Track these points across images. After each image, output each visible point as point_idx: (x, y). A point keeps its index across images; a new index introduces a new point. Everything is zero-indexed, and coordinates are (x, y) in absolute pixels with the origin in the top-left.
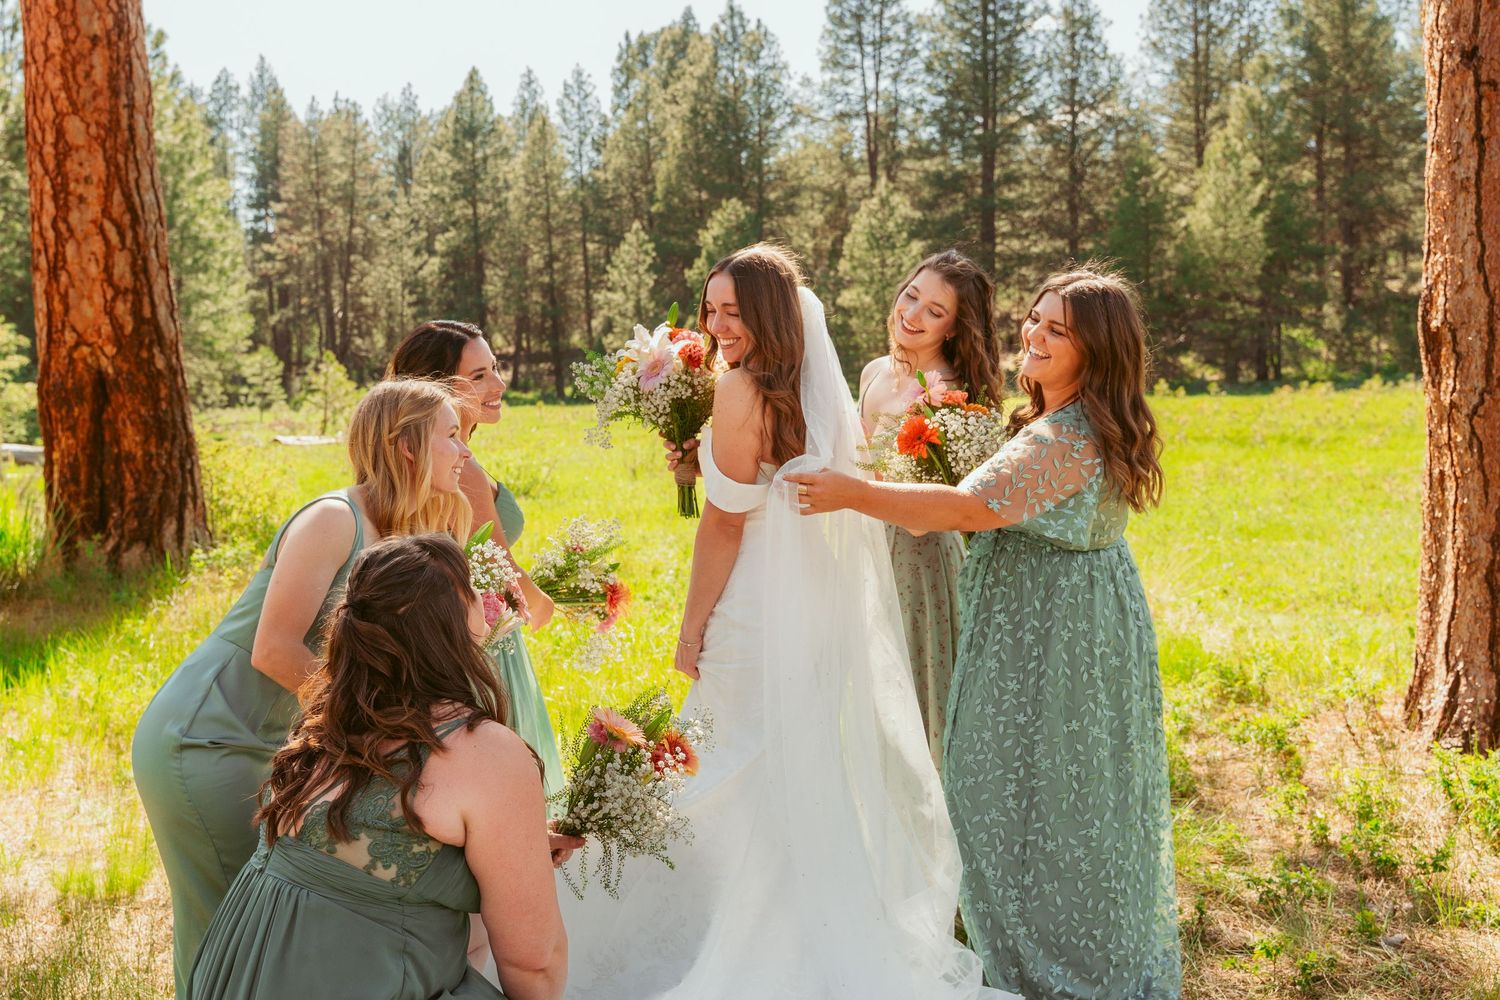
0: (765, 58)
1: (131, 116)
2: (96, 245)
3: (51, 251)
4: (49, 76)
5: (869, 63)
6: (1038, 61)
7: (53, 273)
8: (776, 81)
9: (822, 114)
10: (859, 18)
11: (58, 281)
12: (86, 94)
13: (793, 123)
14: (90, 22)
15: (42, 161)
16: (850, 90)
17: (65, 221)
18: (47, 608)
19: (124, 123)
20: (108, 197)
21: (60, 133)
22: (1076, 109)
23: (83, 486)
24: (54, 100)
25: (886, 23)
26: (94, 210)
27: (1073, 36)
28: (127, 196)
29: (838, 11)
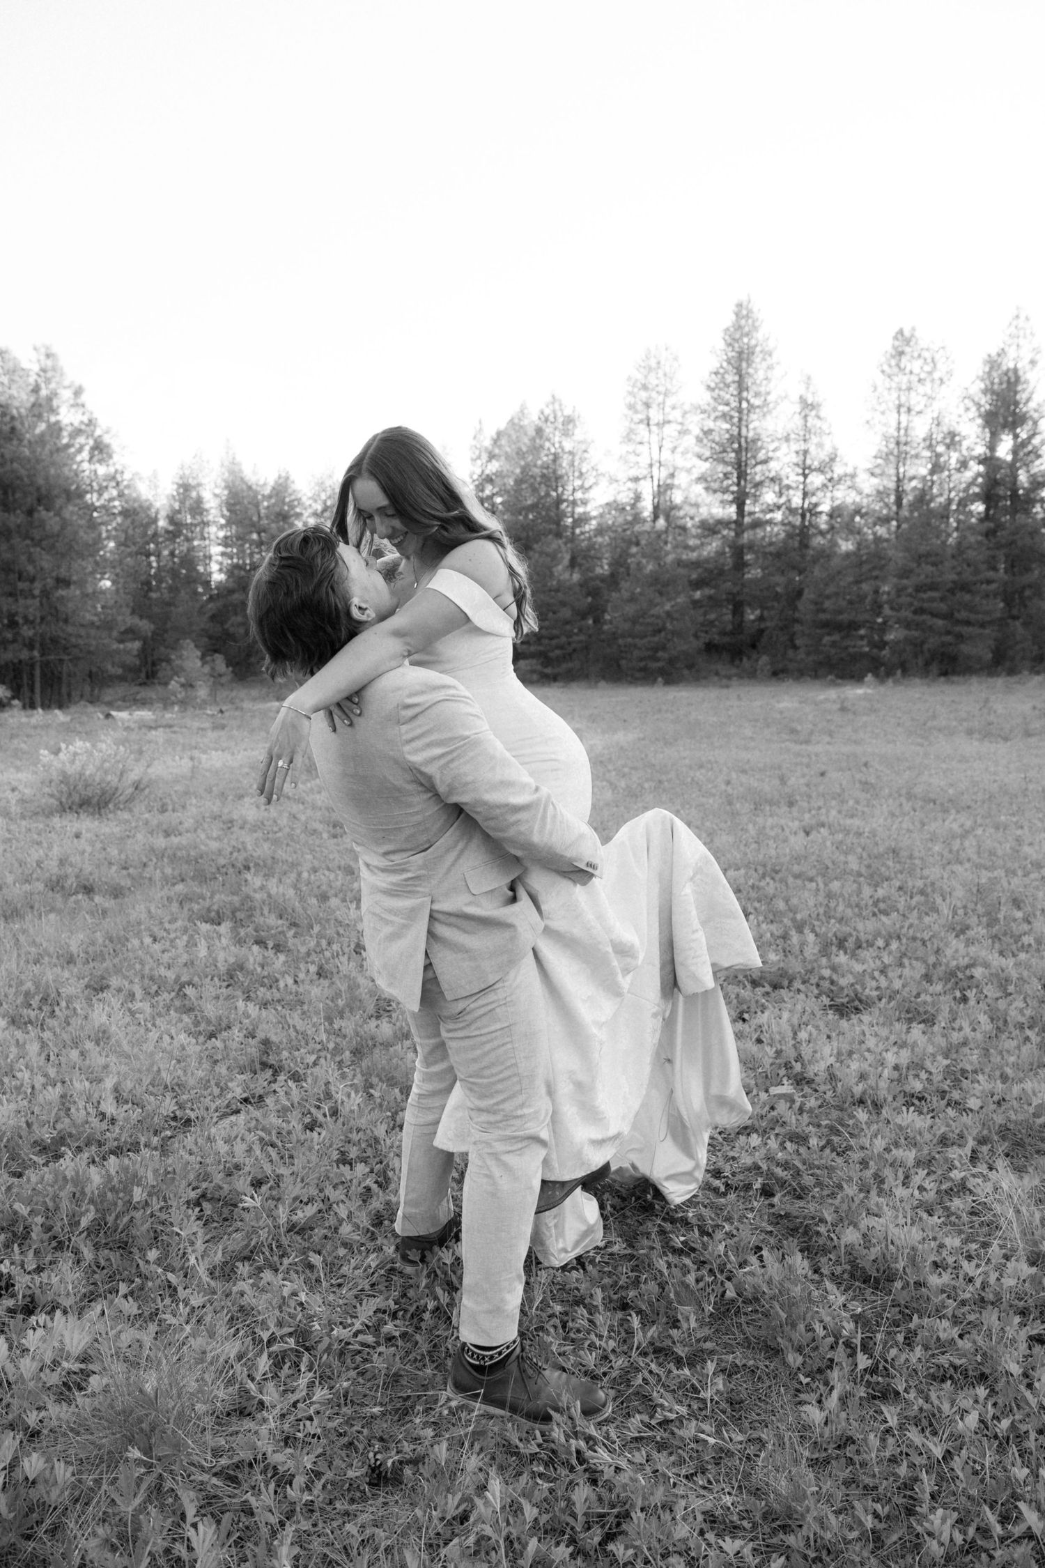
0: (579, 434)
5: (655, 439)
6: (779, 436)
8: (585, 451)
10: (647, 405)
22: (807, 471)
25: (667, 409)
27: (806, 416)
29: (633, 400)
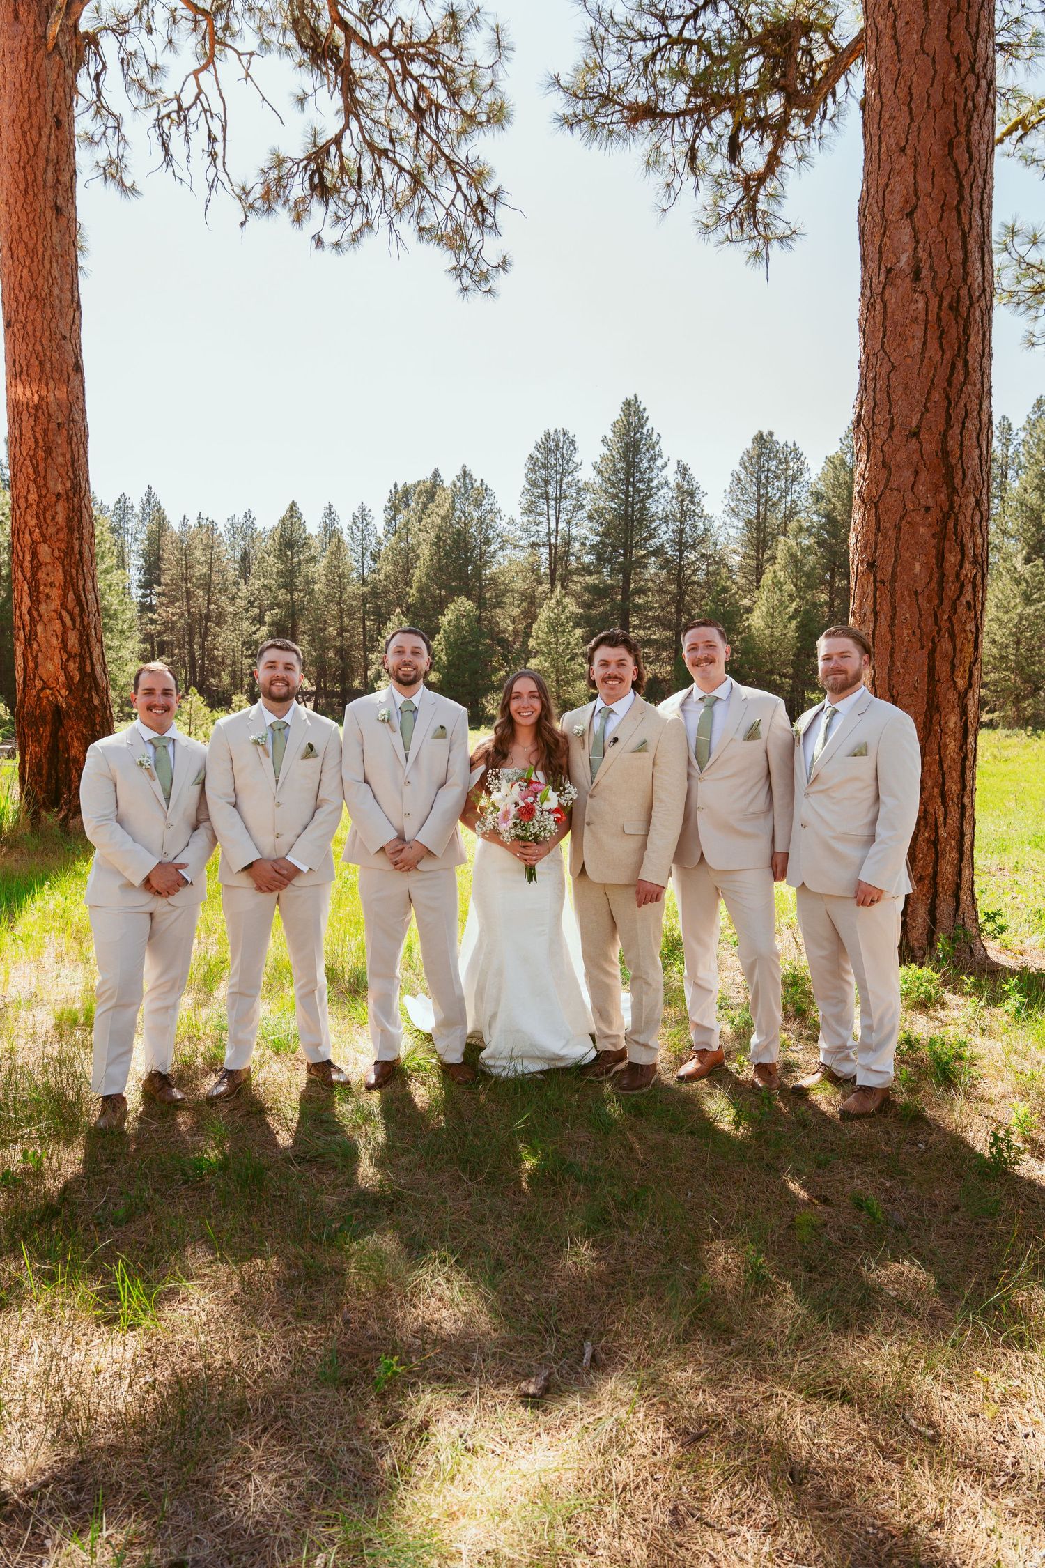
0: (486, 505)
1: (81, 545)
2: (57, 626)
3: (27, 629)
4: (28, 518)
5: (552, 512)
7: (28, 642)
8: (493, 520)
9: (521, 543)
10: (546, 482)
11: (31, 648)
12: (52, 530)
13: (502, 549)
14: (56, 485)
15: (23, 572)
16: (539, 528)
17: (37, 610)
18: (22, 853)
19: (76, 549)
20: (65, 596)
21: (35, 554)
22: (683, 548)
23: (45, 777)
24: (31, 534)
25: (565, 487)
26: (56, 604)
28: (77, 596)
29: (533, 477)
